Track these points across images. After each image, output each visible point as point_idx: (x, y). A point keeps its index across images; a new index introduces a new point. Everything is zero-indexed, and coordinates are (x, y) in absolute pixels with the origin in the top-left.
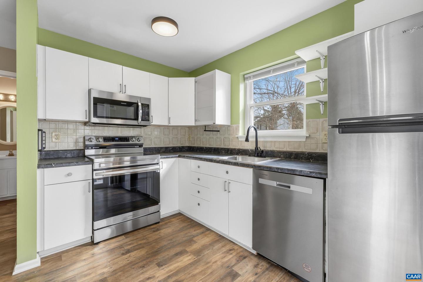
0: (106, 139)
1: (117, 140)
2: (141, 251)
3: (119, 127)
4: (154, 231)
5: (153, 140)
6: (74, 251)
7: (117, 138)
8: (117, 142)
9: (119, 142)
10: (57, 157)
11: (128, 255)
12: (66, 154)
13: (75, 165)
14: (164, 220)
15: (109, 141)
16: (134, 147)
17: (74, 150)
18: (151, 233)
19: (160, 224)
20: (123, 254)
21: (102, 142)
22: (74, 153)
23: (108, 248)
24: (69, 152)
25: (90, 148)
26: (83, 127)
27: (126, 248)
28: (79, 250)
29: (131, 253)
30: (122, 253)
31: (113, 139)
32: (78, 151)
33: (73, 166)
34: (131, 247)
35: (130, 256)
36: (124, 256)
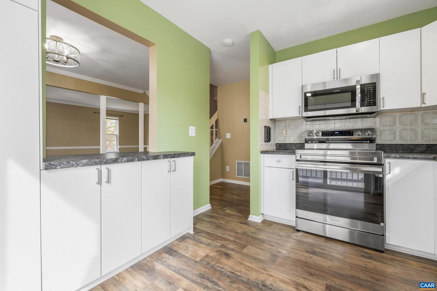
0: (324, 133)
1: (337, 134)
2: (325, 261)
3: (342, 119)
4: (363, 256)
5: (398, 133)
6: (281, 226)
7: (337, 131)
8: (337, 136)
9: (339, 136)
10: (286, 149)
11: (311, 255)
12: (292, 146)
13: (283, 154)
14: (396, 255)
15: (328, 135)
16: (363, 143)
17: (298, 144)
18: (357, 254)
19: (382, 254)
20: (307, 252)
21: (320, 137)
22: (297, 146)
23: (302, 239)
24: (294, 145)
25: (310, 142)
26: (305, 123)
27: (314, 249)
28: (284, 228)
29: (314, 256)
30: (307, 250)
31: (333, 133)
32: (301, 144)
33: (281, 154)
34: (320, 252)
35: (311, 257)
36: (306, 253)
